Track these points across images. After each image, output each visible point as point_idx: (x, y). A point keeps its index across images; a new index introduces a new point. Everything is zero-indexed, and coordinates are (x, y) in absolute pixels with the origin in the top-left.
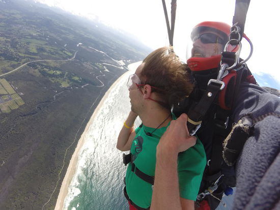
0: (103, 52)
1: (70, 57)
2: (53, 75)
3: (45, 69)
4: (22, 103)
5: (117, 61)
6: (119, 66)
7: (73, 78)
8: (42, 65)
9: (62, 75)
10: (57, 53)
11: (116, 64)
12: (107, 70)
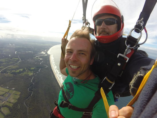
0: (30, 52)
1: (19, 60)
2: (20, 72)
3: (13, 71)
4: (19, 93)
5: (40, 53)
6: (43, 55)
7: (31, 69)
8: (9, 70)
9: (24, 70)
10: (10, 61)
11: (42, 54)
12: (41, 59)
